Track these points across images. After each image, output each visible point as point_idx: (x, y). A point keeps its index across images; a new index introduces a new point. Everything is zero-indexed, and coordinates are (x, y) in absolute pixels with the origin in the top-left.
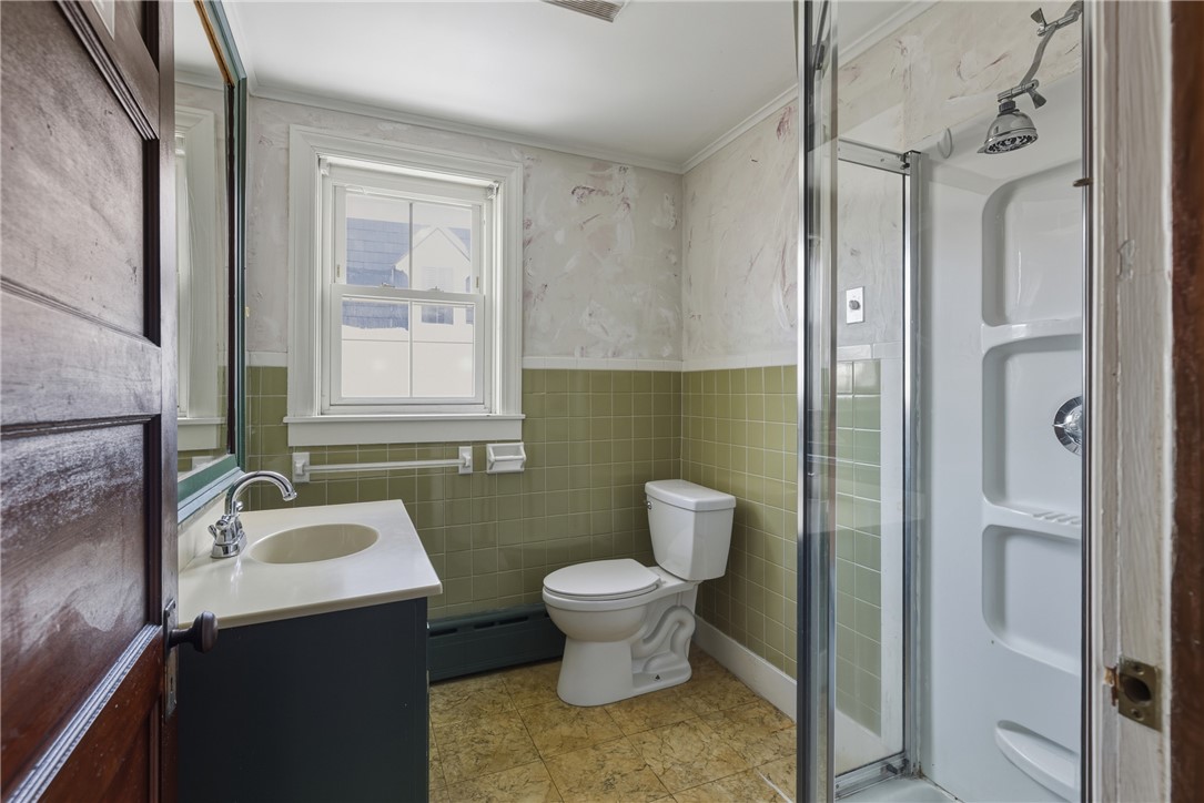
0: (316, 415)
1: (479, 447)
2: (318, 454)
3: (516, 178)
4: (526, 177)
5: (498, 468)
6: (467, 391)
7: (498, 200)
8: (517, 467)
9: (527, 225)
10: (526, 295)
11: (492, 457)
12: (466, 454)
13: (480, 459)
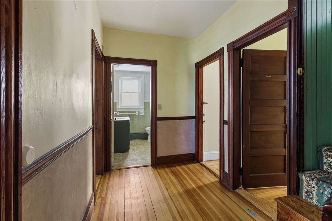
0: (119, 107)
1: (139, 112)
2: (120, 112)
3: (143, 77)
4: (144, 77)
5: (141, 114)
6: (138, 105)
7: (141, 80)
8: (143, 114)
9: (145, 83)
10: (145, 92)
11: (140, 113)
12: (137, 112)
13: (139, 113)
